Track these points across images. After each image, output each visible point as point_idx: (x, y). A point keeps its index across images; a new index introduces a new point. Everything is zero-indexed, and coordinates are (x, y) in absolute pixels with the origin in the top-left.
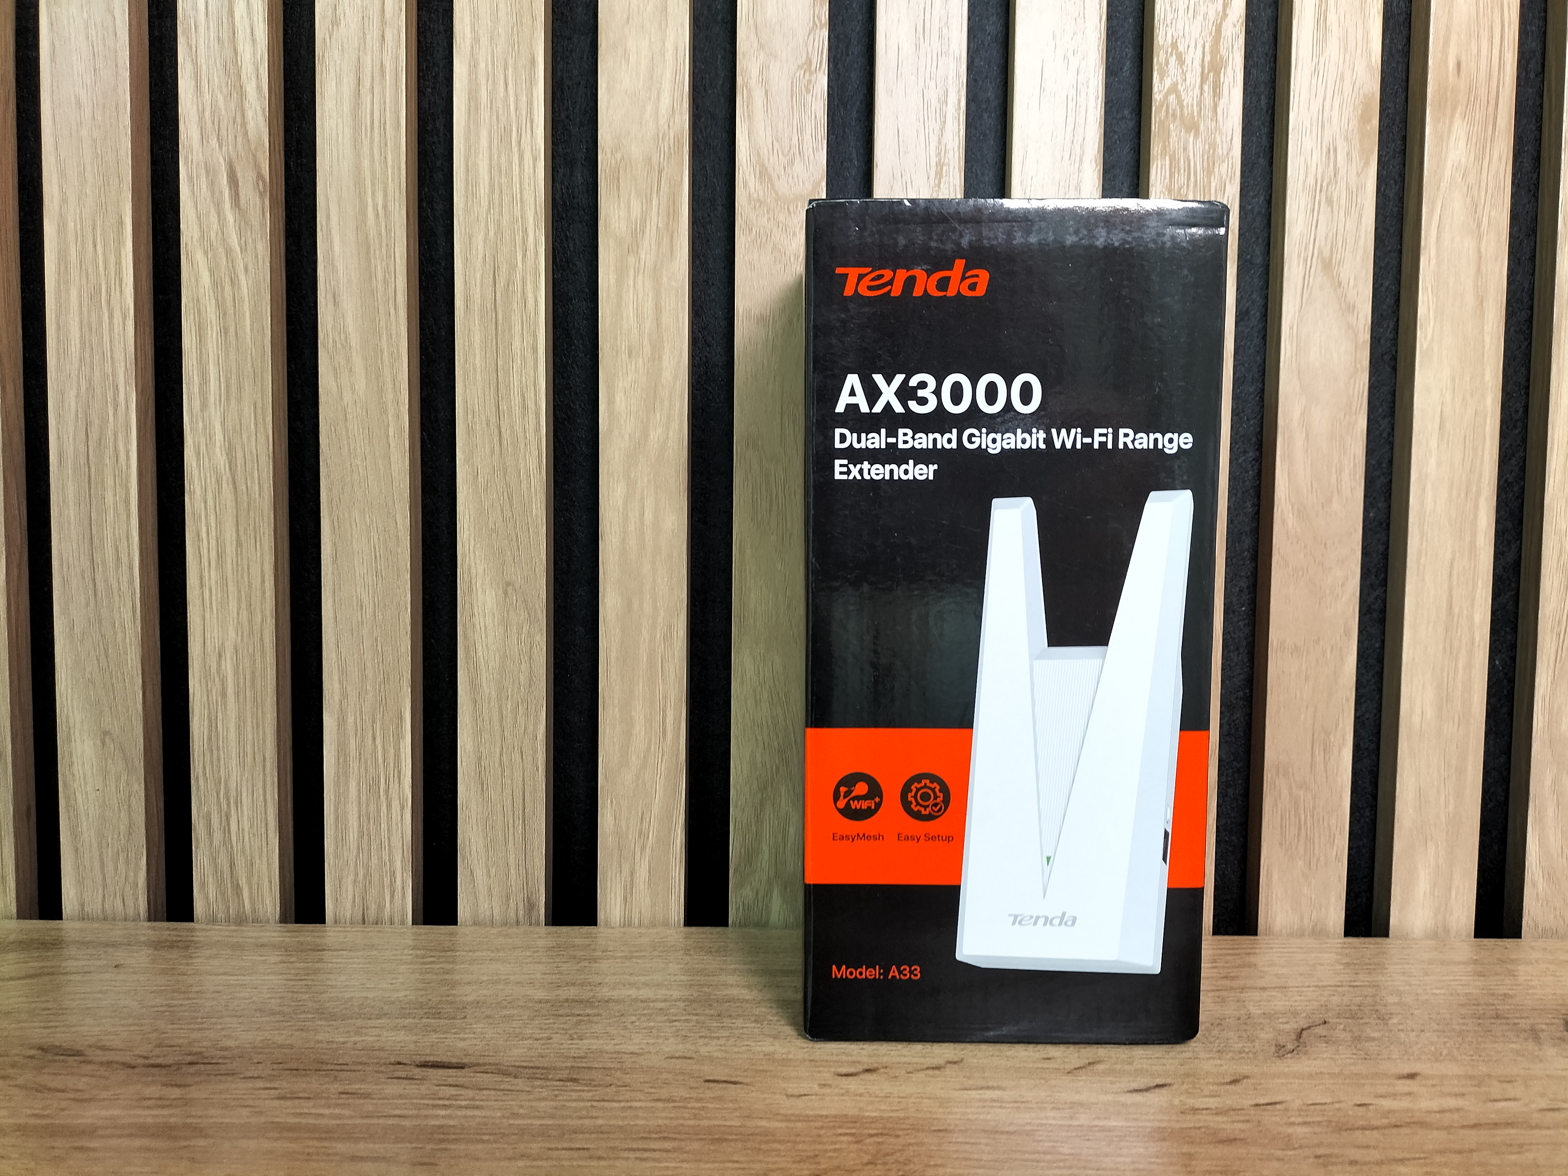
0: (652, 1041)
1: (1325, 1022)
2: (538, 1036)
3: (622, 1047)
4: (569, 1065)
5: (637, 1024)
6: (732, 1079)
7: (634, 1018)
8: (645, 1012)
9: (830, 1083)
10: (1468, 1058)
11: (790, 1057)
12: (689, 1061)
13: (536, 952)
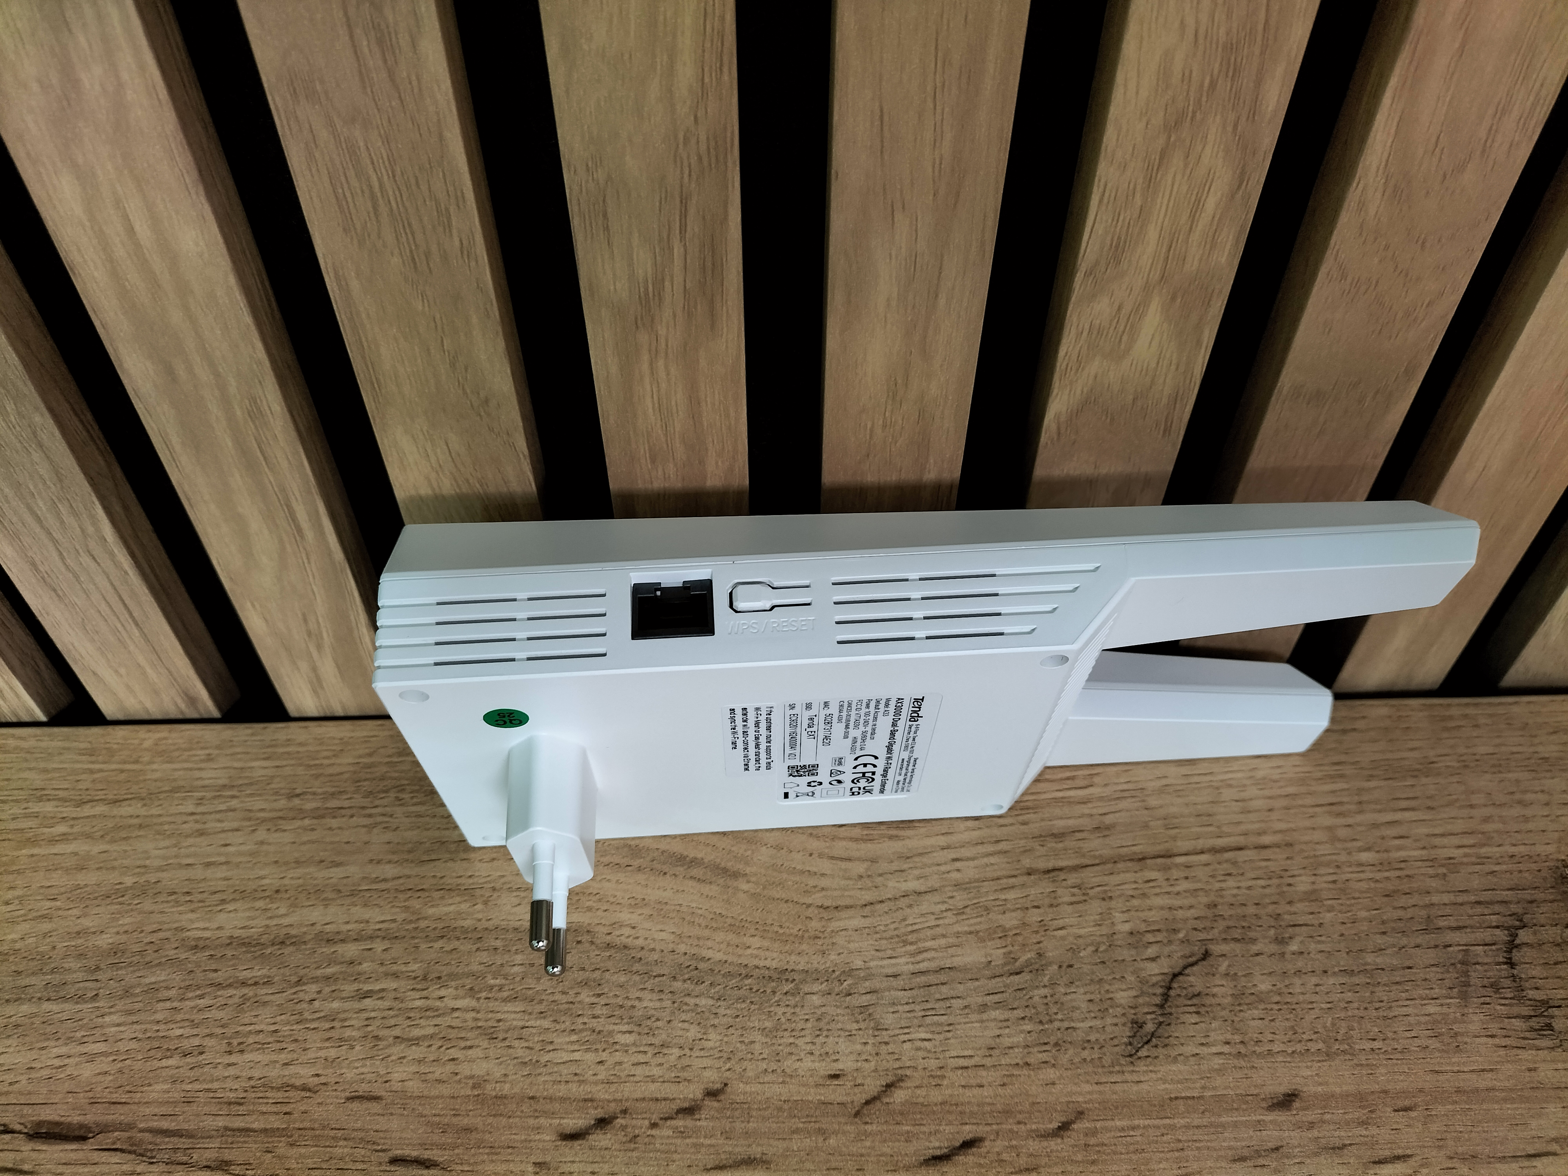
0: (332, 1053)
1: (1206, 955)
2: (186, 1044)
3: (292, 1069)
4: (221, 1122)
5: (316, 1004)
6: (426, 1155)
7: (313, 988)
8: (329, 971)
9: (548, 1159)
10: (1368, 1045)
11: (506, 1089)
12: (375, 1107)
13: (200, 801)
